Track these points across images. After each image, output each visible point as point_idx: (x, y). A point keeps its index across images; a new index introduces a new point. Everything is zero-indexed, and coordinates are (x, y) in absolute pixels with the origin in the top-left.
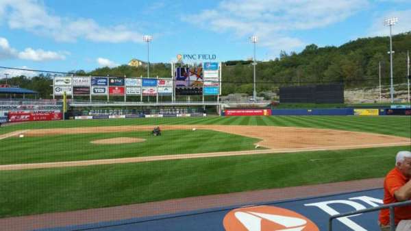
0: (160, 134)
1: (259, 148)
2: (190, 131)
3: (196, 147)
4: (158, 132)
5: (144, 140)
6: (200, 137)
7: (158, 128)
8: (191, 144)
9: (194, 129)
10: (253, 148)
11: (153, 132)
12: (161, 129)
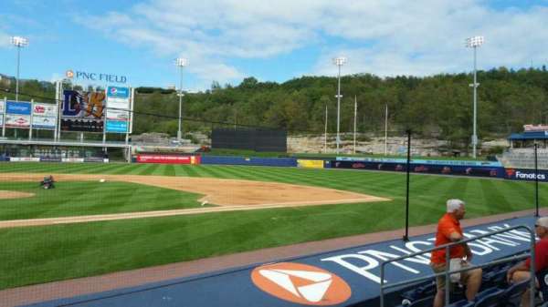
0: (54, 187)
1: (206, 205)
2: (97, 183)
3: (121, 205)
4: (50, 183)
5: (31, 194)
6: (115, 191)
7: (51, 177)
8: (108, 201)
9: (102, 181)
10: (199, 205)
11: (43, 183)
12: (55, 180)
